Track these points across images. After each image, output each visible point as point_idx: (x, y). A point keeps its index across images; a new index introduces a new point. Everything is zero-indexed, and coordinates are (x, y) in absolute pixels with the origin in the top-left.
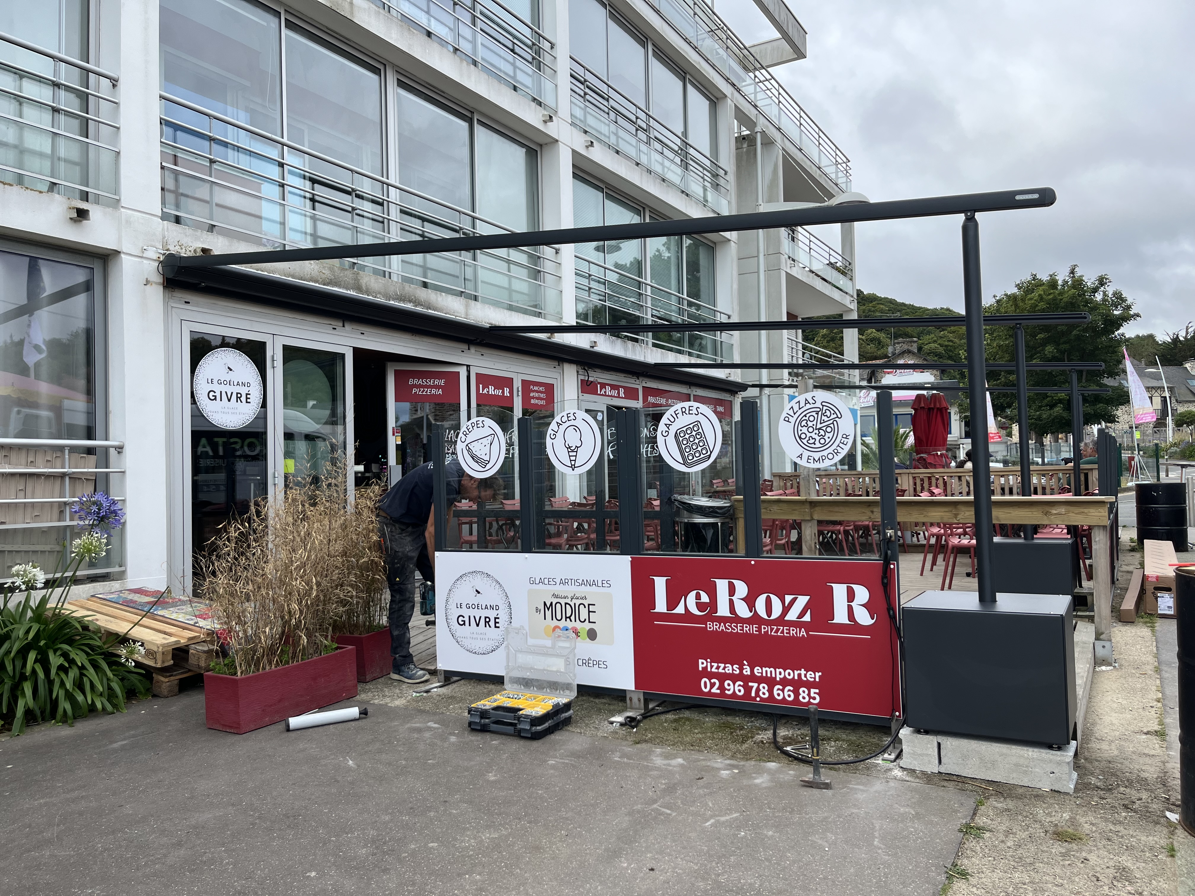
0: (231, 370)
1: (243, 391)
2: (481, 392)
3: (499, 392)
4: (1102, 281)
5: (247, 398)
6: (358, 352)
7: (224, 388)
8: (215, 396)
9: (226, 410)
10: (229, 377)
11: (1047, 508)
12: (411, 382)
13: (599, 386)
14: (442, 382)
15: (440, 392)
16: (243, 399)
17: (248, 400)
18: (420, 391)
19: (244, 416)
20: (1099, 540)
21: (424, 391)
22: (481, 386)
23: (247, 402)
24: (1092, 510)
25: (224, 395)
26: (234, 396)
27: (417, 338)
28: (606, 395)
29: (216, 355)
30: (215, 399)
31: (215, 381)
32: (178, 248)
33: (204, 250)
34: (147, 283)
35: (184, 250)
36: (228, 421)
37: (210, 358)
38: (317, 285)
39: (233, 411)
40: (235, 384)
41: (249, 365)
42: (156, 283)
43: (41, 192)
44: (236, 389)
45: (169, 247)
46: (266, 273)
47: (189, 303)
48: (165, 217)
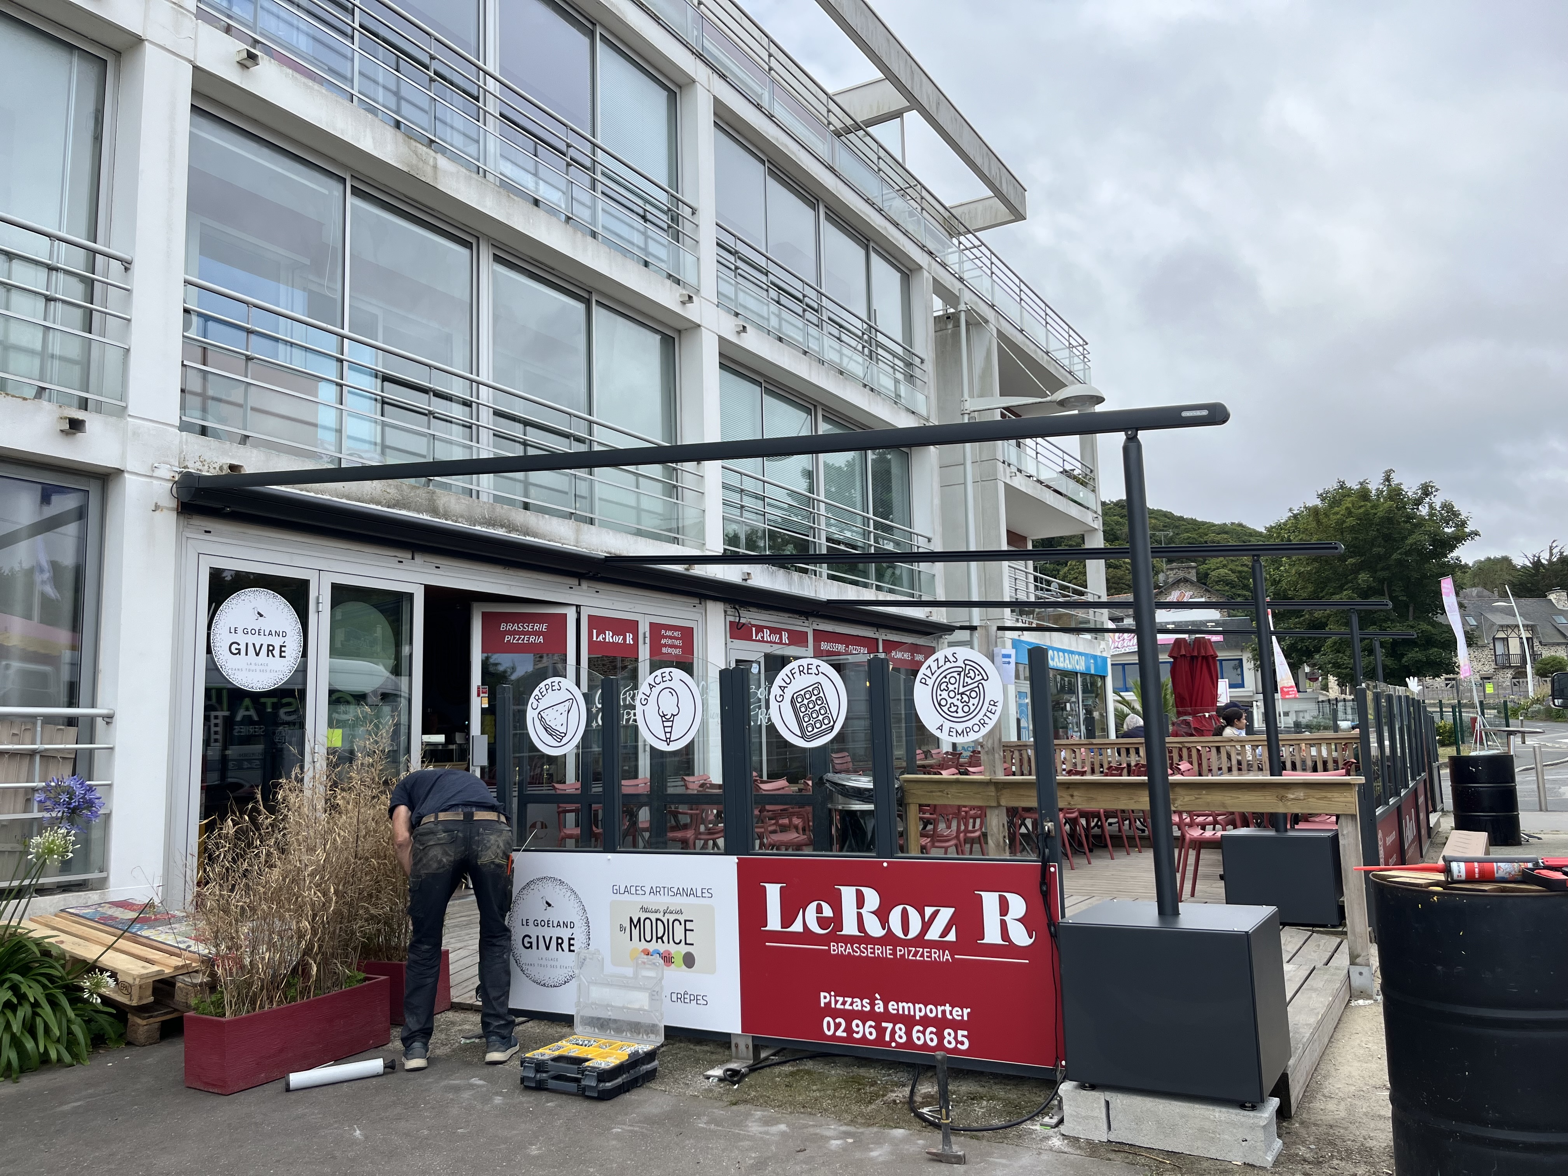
0: (261, 616)
1: (277, 642)
2: (595, 639)
3: (619, 639)
4: (1426, 490)
5: (281, 651)
6: (430, 591)
7: (250, 639)
8: (239, 650)
9: (253, 667)
10: (261, 624)
11: (1282, 792)
12: (503, 627)
13: (754, 629)
14: (544, 627)
15: (541, 639)
16: (276, 652)
17: (283, 654)
18: (514, 638)
19: (276, 674)
20: (1347, 834)
21: (520, 638)
22: (595, 631)
23: (281, 656)
24: (1336, 795)
25: (251, 648)
26: (264, 649)
27: (511, 572)
28: (763, 641)
29: (243, 598)
30: (239, 653)
31: (240, 631)
32: (198, 465)
33: (232, 467)
34: (157, 508)
35: (206, 467)
36: (255, 681)
37: (234, 602)
38: (379, 508)
39: (262, 668)
40: (267, 633)
41: (286, 609)
42: (168, 509)
43: (25, 399)
44: (266, 640)
45: (186, 463)
46: (312, 494)
47: (209, 532)
48: (184, 427)
